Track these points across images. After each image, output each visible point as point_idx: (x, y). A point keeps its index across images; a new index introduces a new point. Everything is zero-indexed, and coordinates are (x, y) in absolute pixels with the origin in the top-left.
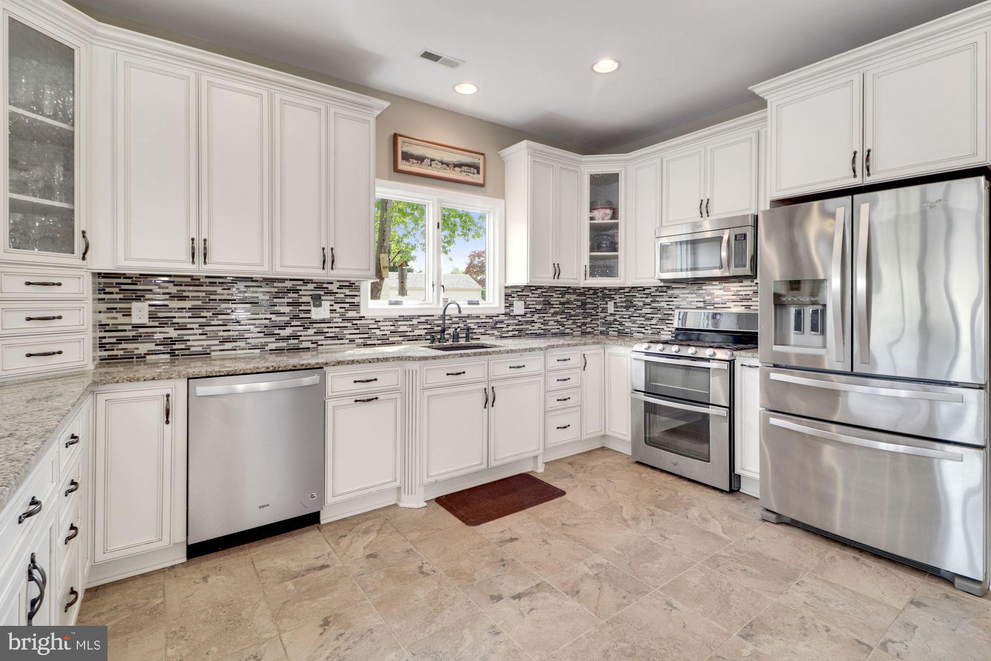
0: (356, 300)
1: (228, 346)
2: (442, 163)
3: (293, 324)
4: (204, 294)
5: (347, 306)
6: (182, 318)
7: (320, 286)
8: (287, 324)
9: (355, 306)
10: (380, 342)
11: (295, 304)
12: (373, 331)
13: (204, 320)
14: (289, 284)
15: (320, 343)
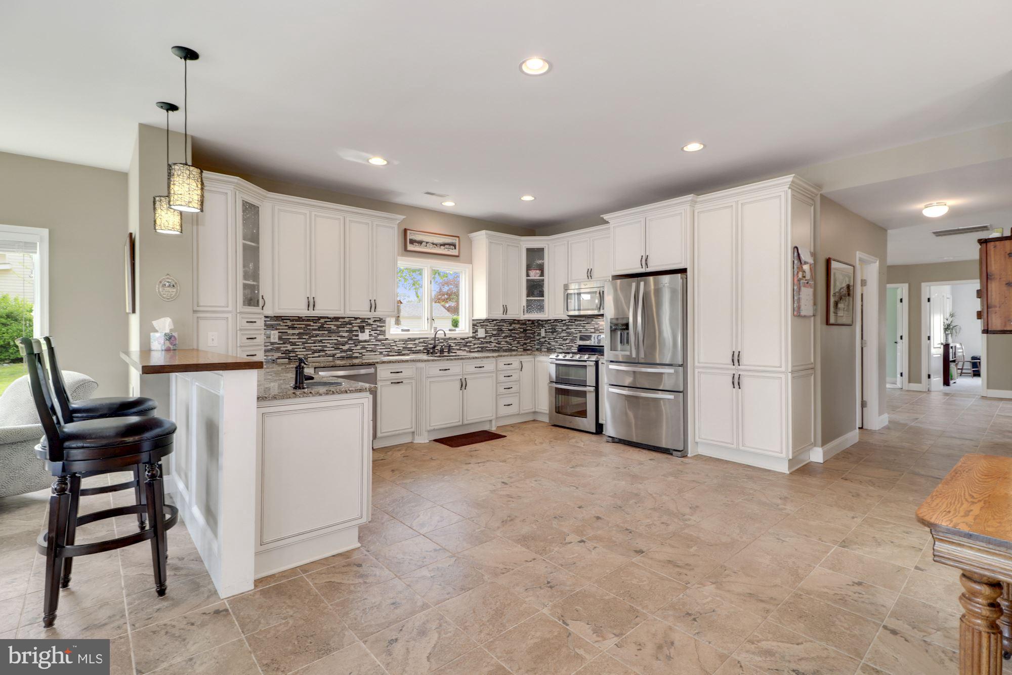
0: (383, 329)
1: (316, 355)
2: (433, 244)
3: (349, 342)
4: (304, 326)
5: (378, 332)
6: (294, 339)
7: (363, 320)
8: (346, 343)
9: (383, 333)
10: (397, 354)
11: (350, 331)
12: (393, 347)
13: (304, 340)
14: (347, 320)
15: (364, 354)
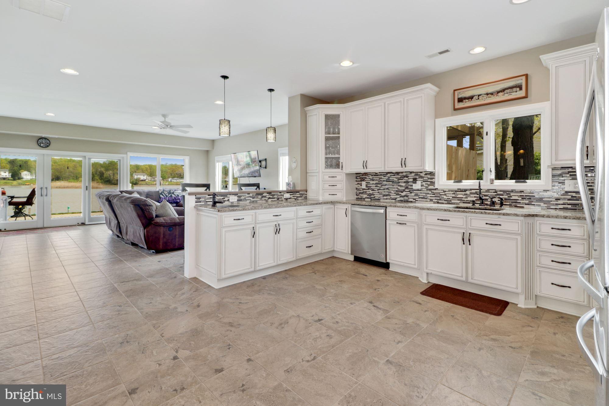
0: (433, 180)
1: (385, 197)
3: (406, 190)
4: (378, 179)
5: (429, 183)
6: (373, 187)
7: (417, 174)
8: (404, 190)
9: (433, 183)
10: (446, 202)
11: (407, 182)
12: (442, 196)
13: (378, 188)
14: (404, 174)
15: (417, 200)
